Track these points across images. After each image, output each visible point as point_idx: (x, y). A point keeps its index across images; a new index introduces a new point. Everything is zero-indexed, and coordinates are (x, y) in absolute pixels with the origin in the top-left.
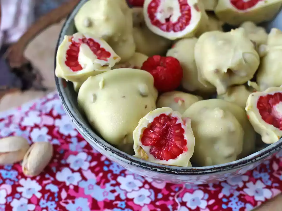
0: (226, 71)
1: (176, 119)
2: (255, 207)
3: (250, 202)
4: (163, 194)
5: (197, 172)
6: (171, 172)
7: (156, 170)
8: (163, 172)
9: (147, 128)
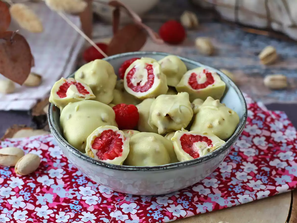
0: (165, 115)
1: (119, 135)
2: (171, 220)
3: (168, 216)
4: (107, 201)
5: (123, 168)
6: (106, 166)
7: (95, 163)
8: (100, 165)
9: (97, 137)
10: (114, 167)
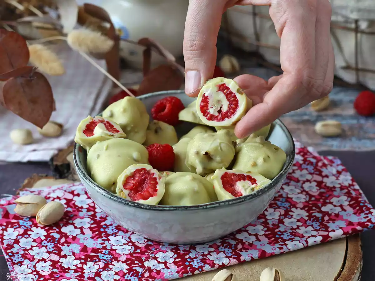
0: (204, 153)
1: (153, 174)
2: (213, 269)
3: (209, 264)
4: (141, 250)
5: (158, 208)
6: (139, 206)
7: (127, 204)
8: (132, 206)
9: (129, 176)
10: (148, 207)
